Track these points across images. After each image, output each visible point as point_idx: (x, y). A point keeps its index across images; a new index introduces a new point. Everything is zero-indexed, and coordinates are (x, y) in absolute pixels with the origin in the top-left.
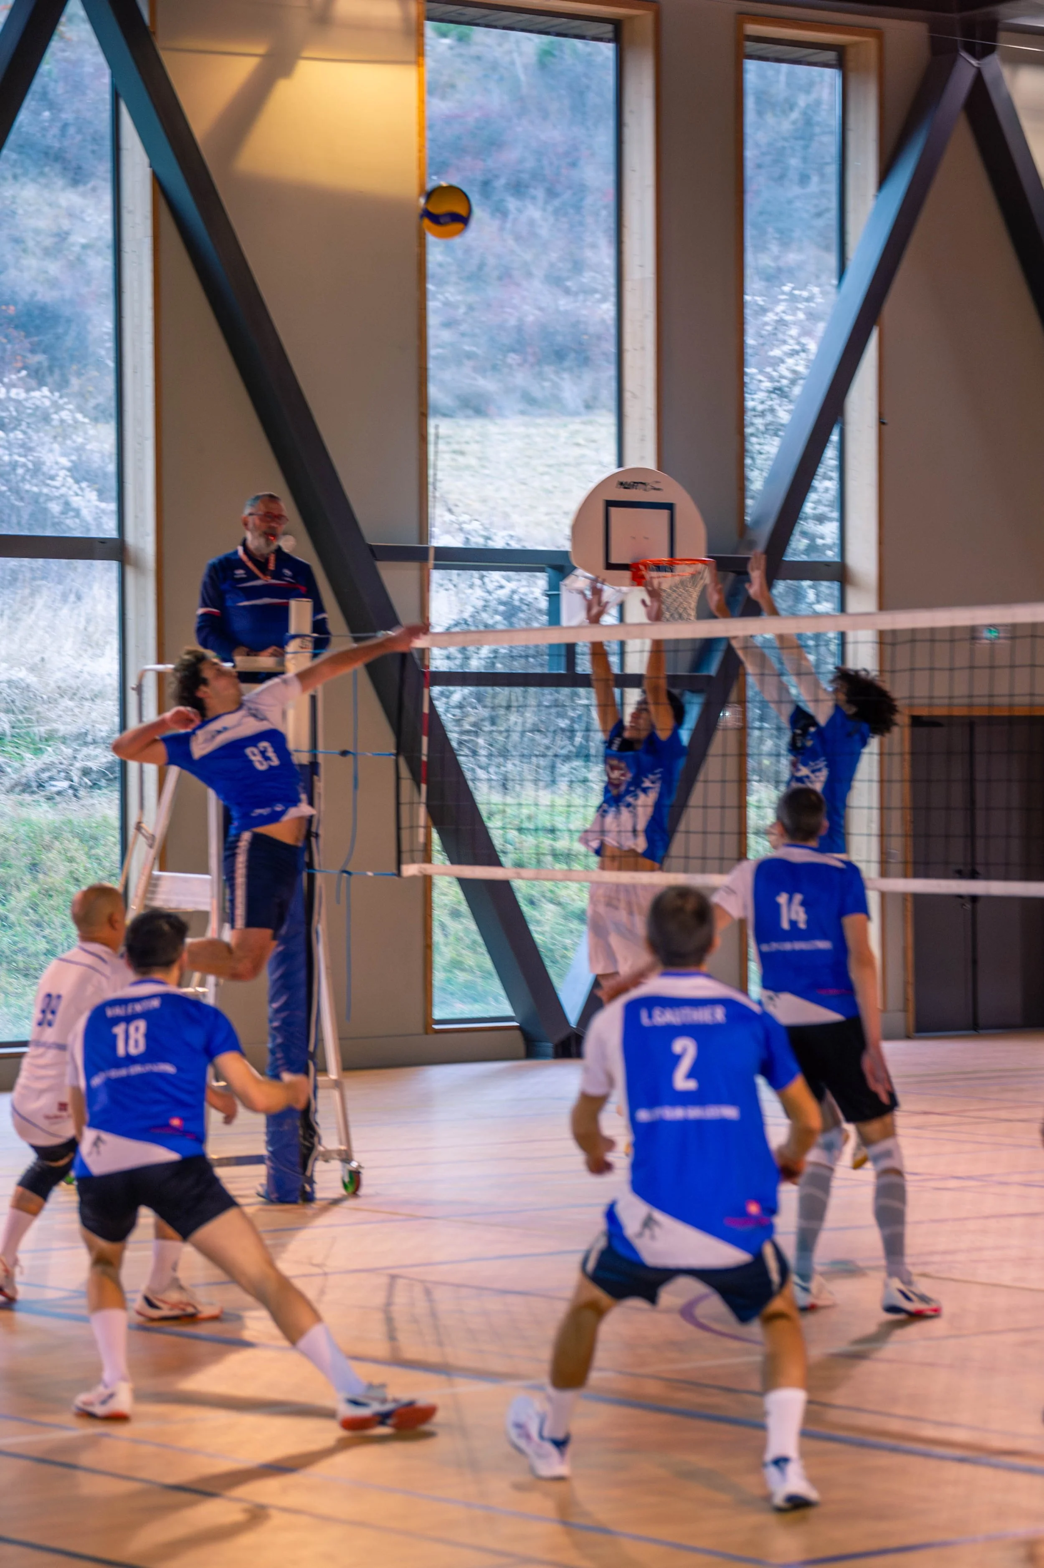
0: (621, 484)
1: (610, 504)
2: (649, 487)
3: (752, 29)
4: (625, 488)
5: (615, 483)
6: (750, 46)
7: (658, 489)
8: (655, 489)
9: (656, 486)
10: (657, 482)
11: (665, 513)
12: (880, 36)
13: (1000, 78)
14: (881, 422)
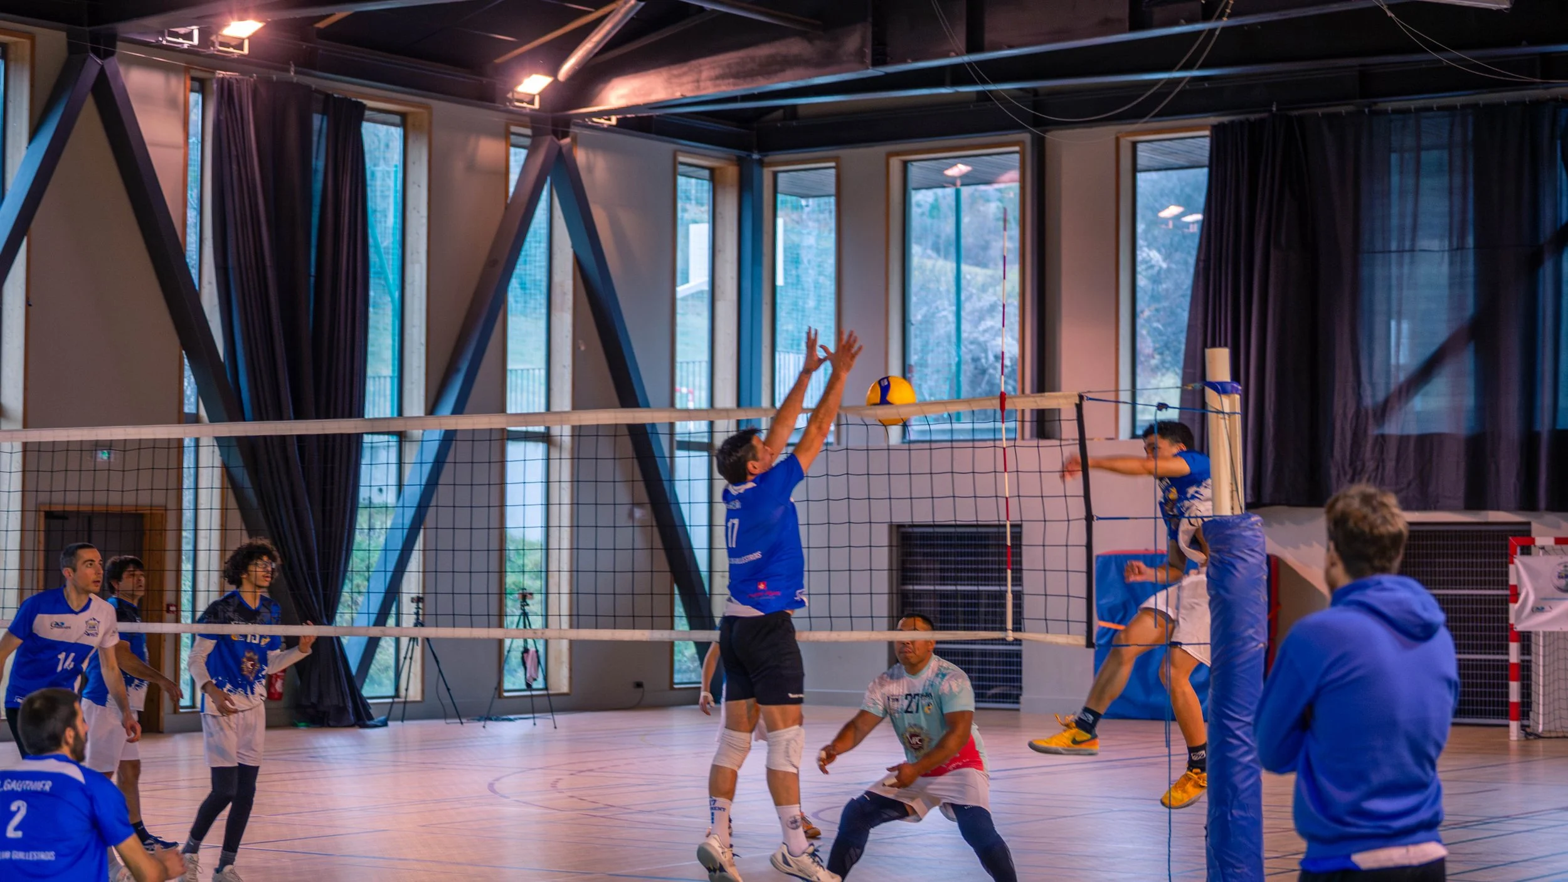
12: (32, 38)
13: (117, 73)
14: (28, 304)
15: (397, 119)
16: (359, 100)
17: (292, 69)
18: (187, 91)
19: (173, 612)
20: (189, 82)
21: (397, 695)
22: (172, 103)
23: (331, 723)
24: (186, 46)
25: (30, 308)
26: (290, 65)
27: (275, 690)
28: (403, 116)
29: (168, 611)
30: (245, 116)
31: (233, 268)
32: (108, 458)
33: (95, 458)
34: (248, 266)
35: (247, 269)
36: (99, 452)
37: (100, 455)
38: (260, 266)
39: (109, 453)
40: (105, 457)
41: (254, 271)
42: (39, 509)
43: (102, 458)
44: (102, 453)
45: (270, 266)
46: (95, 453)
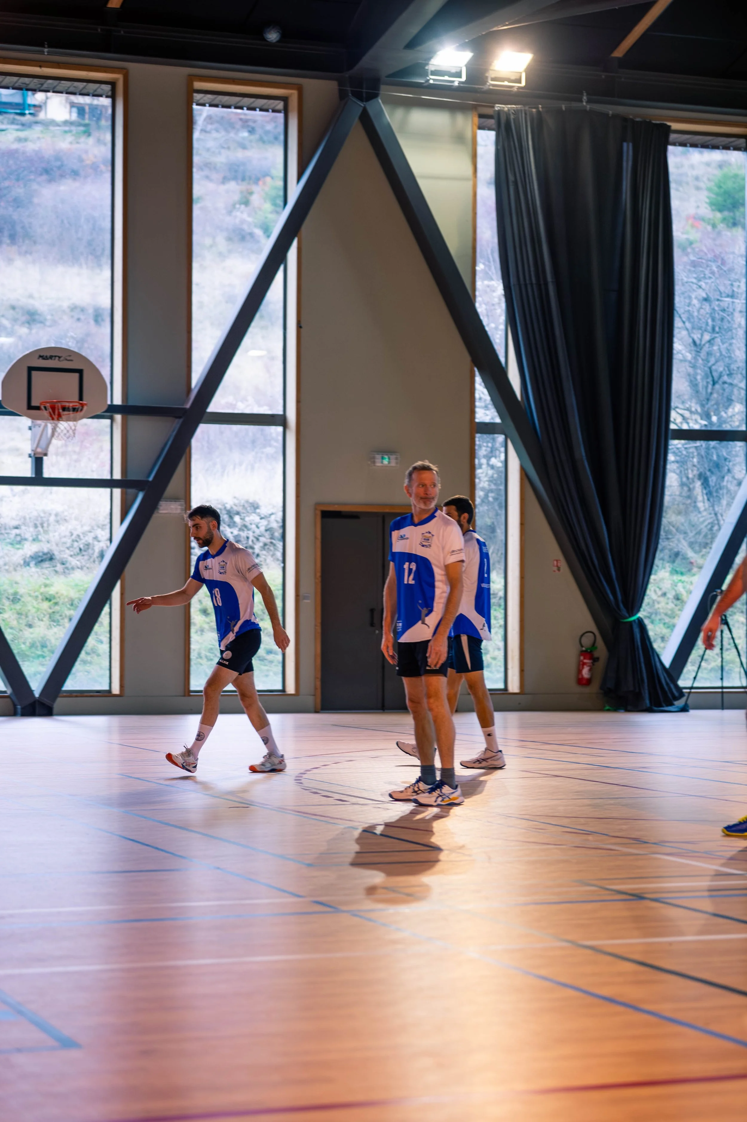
0: (40, 356)
1: (30, 369)
2: (61, 359)
3: (198, 85)
4: (44, 359)
5: (37, 356)
6: (197, 96)
7: (72, 360)
8: (67, 360)
9: (69, 358)
10: (70, 356)
11: (76, 375)
12: (300, 89)
13: (381, 112)
14: (299, 326)
15: (742, 142)
16: (665, 123)
17: (585, 98)
18: (475, 127)
20: (476, 119)
22: (459, 138)
23: (629, 708)
24: (456, 84)
25: (302, 330)
26: (582, 94)
27: (582, 675)
30: (524, 144)
31: (514, 285)
32: (389, 463)
33: (374, 462)
34: (528, 282)
35: (526, 285)
36: (378, 457)
37: (380, 460)
38: (542, 282)
39: (389, 458)
40: (386, 461)
41: (535, 286)
42: (316, 509)
43: (382, 463)
44: (383, 458)
45: (552, 282)
46: (374, 458)
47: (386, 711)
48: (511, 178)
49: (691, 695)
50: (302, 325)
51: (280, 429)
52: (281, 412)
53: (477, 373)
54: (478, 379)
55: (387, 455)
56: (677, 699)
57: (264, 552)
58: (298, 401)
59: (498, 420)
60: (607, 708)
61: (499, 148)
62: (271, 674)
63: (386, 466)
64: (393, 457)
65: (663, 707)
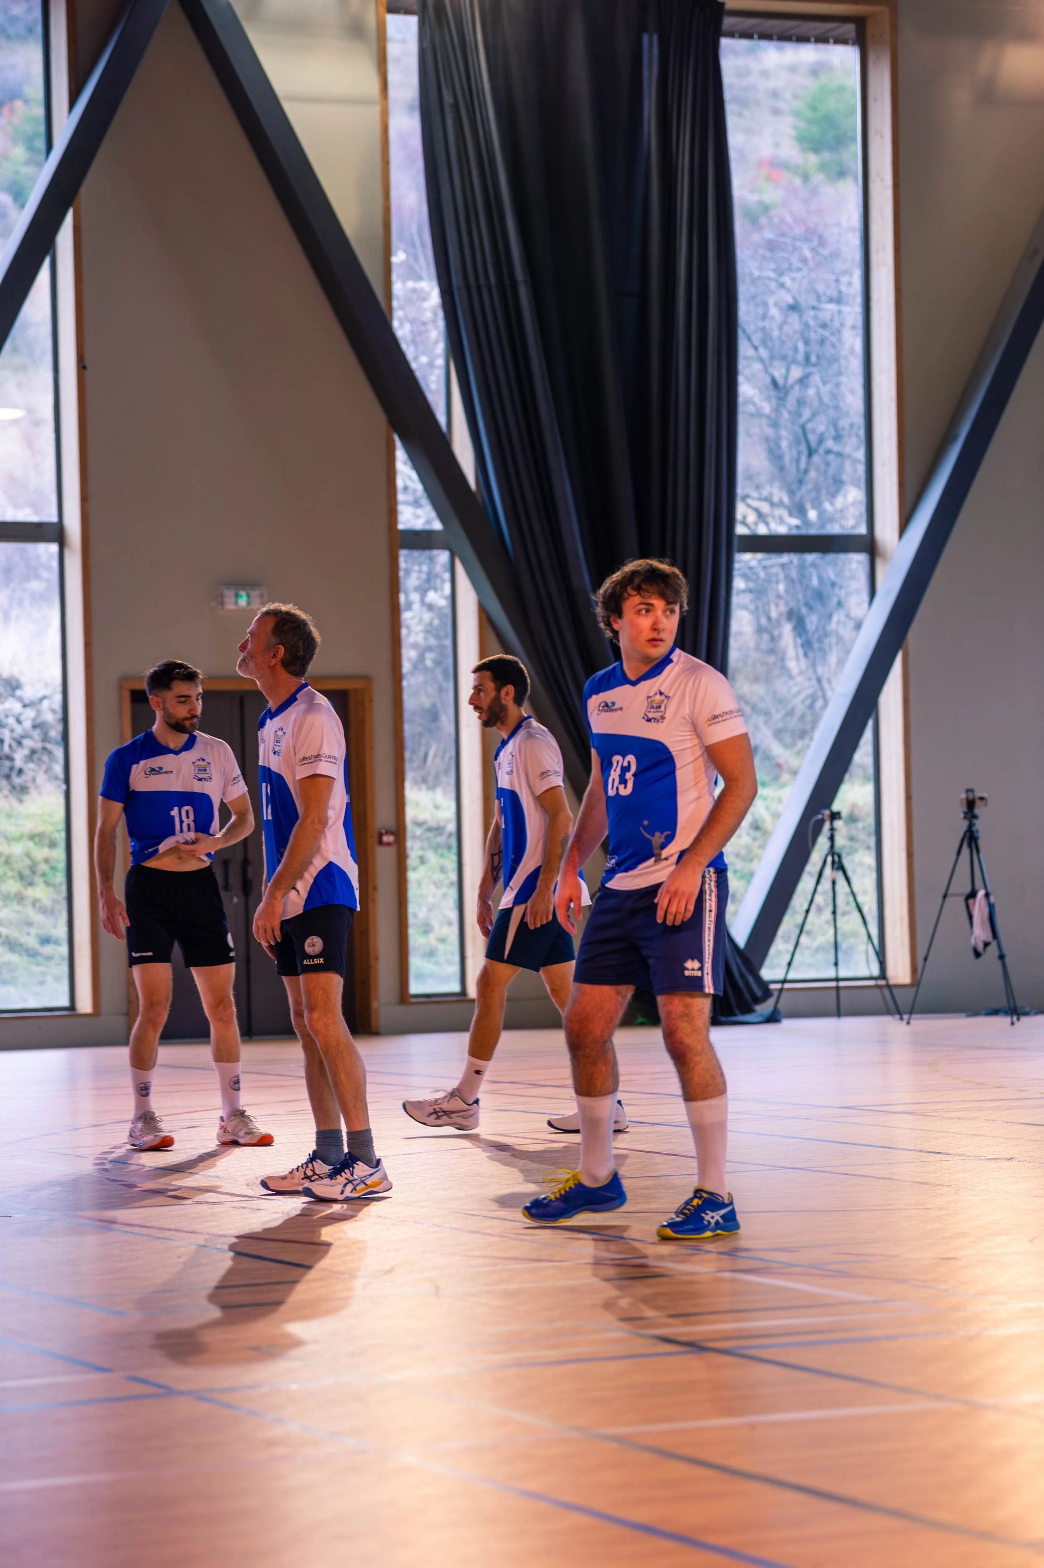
14: (81, 366)
15: (849, 29)
18: (382, 9)
19: (388, 844)
21: (883, 975)
25: (87, 373)
28: (860, 22)
29: (381, 842)
31: (458, 288)
32: (249, 603)
33: (222, 603)
34: (482, 282)
35: (479, 288)
36: (229, 594)
37: (233, 600)
38: (507, 282)
39: (248, 596)
40: (243, 601)
41: (494, 290)
42: (121, 688)
43: (236, 603)
44: (237, 596)
45: (525, 281)
46: (222, 596)
47: (254, 1038)
48: (448, 99)
49: (784, 994)
50: (87, 362)
51: (54, 548)
52: (54, 519)
53: (398, 443)
54: (401, 454)
55: (244, 590)
56: (758, 1000)
57: (31, 766)
58: (84, 498)
59: (437, 526)
60: (640, 1020)
61: (425, 45)
62: (49, 979)
63: (244, 610)
64: (255, 593)
65: (734, 1015)
